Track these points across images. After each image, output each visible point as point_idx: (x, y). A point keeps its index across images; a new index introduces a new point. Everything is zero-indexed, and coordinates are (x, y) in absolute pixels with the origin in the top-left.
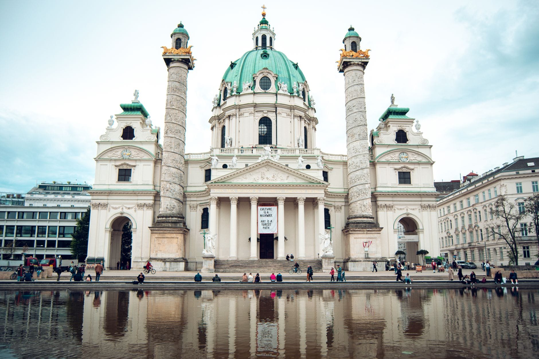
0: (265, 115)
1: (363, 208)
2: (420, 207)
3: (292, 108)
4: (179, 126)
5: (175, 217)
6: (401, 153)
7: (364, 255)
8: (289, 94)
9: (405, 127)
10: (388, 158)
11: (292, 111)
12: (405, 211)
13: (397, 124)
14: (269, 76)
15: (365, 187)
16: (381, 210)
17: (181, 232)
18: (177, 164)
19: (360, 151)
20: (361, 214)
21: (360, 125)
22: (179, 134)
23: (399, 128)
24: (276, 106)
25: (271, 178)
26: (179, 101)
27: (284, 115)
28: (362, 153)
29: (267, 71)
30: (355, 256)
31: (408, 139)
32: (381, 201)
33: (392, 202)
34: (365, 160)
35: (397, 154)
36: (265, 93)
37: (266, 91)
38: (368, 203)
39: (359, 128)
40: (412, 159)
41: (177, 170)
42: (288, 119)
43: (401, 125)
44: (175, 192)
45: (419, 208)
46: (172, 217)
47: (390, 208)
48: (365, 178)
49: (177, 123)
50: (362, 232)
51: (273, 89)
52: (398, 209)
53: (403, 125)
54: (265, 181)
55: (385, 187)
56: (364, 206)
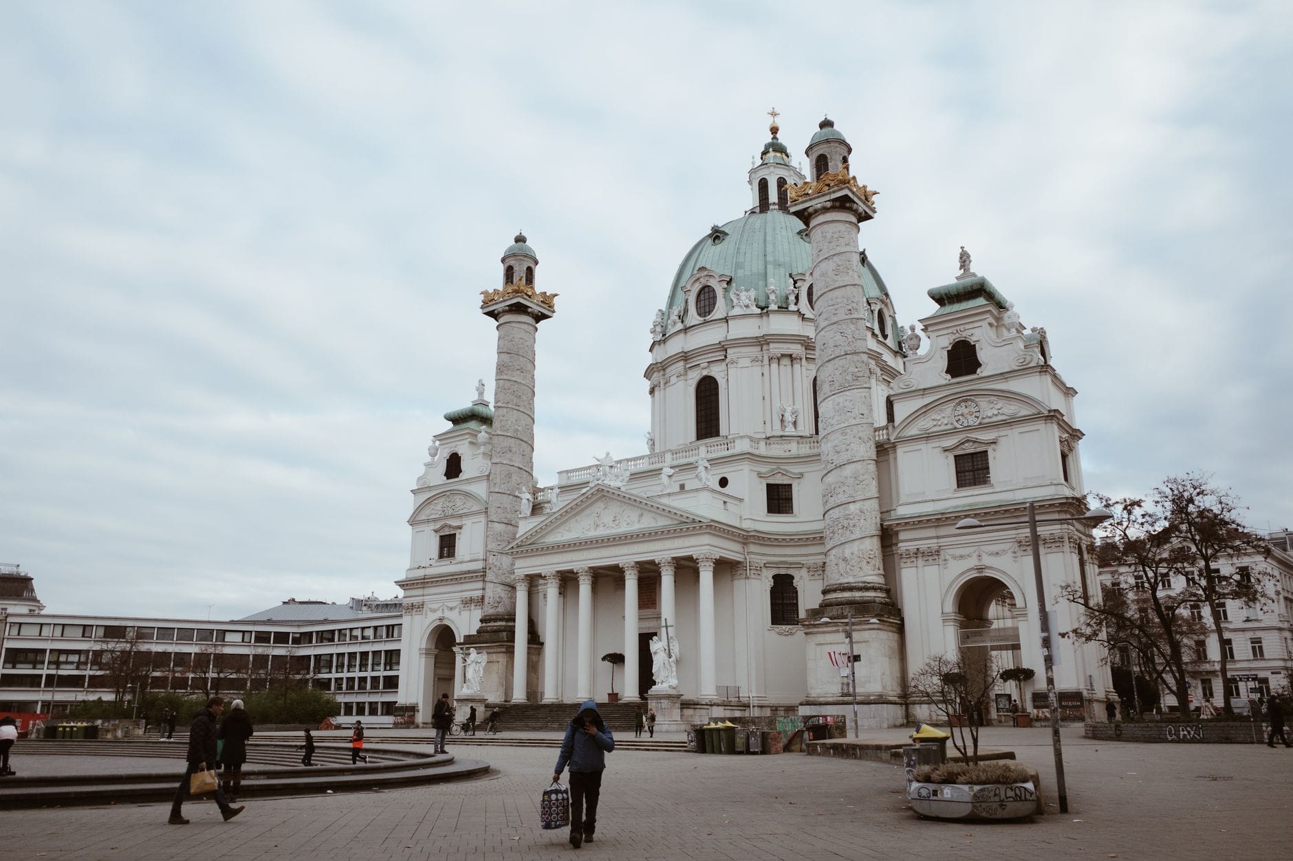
0: (705, 373)
1: (842, 565)
2: (1016, 545)
3: (762, 342)
4: (509, 438)
5: (501, 620)
6: (959, 404)
7: (840, 686)
8: (759, 311)
9: (972, 331)
10: (926, 423)
11: (765, 347)
12: (973, 562)
13: (944, 329)
14: (713, 283)
15: (847, 512)
16: (909, 564)
17: (504, 650)
18: (504, 515)
19: (832, 423)
20: (838, 582)
21: (832, 357)
22: (509, 455)
23: (954, 337)
24: (723, 346)
25: (611, 524)
26: (509, 389)
27: (745, 362)
28: (839, 426)
29: (706, 273)
30: (819, 691)
31: (981, 363)
32: (907, 542)
33: (935, 541)
34: (848, 442)
35: (948, 409)
36: (706, 322)
37: (707, 318)
38: (856, 553)
39: (830, 365)
40: (990, 415)
41: (505, 525)
42: (757, 370)
43: (958, 328)
44: (501, 571)
45: (1012, 550)
46: (495, 620)
47: (930, 558)
48: (846, 488)
49: (505, 433)
50: (835, 629)
51: (719, 311)
52: (954, 557)
53: (962, 328)
54: (601, 532)
55: (919, 502)
56: (845, 560)
